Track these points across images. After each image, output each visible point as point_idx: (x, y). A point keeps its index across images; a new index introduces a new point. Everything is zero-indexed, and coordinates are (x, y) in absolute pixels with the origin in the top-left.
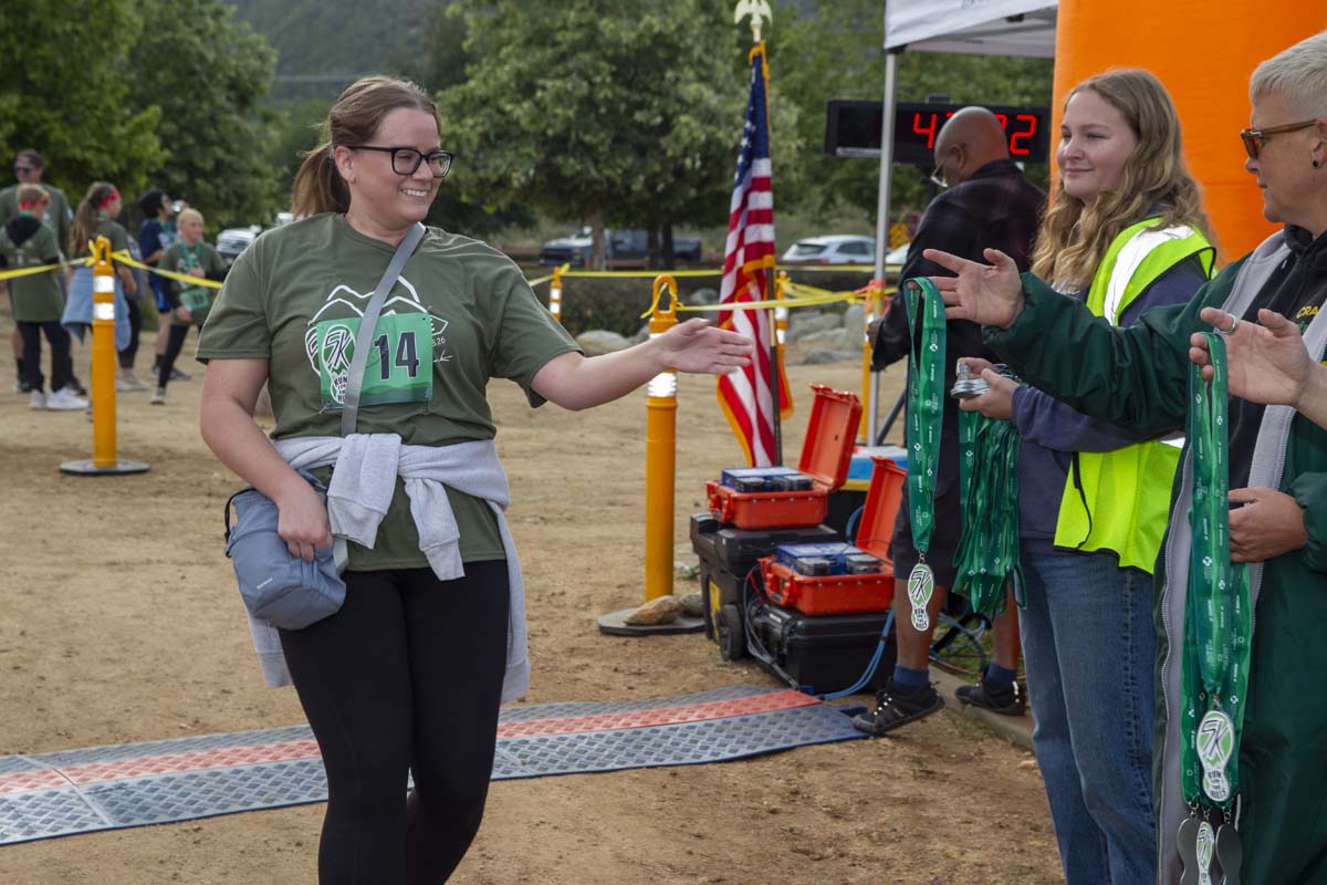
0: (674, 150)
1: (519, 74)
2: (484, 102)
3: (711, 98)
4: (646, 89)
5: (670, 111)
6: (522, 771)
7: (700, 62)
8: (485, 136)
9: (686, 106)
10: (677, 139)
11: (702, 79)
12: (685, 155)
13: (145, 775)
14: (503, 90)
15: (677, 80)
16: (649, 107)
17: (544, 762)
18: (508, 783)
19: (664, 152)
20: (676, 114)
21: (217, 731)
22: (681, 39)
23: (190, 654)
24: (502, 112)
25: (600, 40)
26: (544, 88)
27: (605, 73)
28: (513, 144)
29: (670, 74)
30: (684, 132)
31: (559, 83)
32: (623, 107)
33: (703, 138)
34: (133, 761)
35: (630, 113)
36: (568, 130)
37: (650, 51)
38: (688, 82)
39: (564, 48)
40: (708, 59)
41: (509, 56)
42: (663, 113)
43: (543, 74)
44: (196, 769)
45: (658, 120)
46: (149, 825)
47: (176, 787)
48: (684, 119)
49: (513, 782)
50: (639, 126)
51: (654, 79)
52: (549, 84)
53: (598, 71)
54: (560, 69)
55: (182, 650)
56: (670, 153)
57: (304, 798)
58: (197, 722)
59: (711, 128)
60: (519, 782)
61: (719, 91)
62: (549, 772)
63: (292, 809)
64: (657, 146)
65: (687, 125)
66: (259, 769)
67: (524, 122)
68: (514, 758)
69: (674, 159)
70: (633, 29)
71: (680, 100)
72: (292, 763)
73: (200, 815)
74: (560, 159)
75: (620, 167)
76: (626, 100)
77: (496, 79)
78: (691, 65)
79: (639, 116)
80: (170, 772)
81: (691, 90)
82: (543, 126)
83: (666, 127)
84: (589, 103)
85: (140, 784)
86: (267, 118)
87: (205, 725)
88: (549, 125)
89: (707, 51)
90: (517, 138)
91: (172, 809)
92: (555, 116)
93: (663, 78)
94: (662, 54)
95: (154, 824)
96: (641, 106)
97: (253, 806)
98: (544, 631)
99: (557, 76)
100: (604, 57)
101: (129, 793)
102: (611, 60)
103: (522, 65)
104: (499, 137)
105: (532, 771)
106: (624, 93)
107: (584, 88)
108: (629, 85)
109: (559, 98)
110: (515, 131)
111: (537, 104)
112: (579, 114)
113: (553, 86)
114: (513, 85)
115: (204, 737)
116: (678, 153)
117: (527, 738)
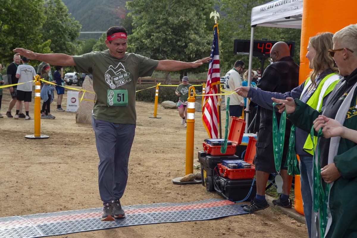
0: (188, 52)
1: (147, 32)
2: (137, 39)
3: (198, 38)
4: (181, 36)
5: (187, 42)
6: (154, 222)
7: (195, 28)
8: (137, 48)
9: (191, 41)
10: (189, 49)
11: (196, 34)
12: (191, 54)
13: (52, 222)
14: (142, 36)
15: (189, 34)
16: (182, 41)
17: (160, 219)
18: (151, 225)
19: (185, 53)
20: (189, 43)
21: (71, 210)
22: (190, 22)
23: (63, 188)
24: (142, 42)
25: (169, 23)
26: (153, 36)
27: (170, 32)
28: (145, 50)
29: (187, 32)
30: (191, 47)
31: (157, 34)
32: (174, 41)
33: (196, 49)
34: (48, 218)
35: (176, 42)
36: (159, 47)
37: (182, 26)
38: (192, 34)
39: (159, 25)
40: (197, 28)
41: (144, 27)
42: (185, 43)
43: (153, 32)
44: (65, 220)
45: (184, 44)
46: (53, 236)
47: (60, 225)
48: (190, 44)
49: (152, 225)
50: (179, 46)
51: (183, 33)
52: (155, 34)
53: (168, 31)
54: (158, 30)
55: (60, 187)
56: (187, 53)
57: (95, 229)
58: (65, 207)
59: (198, 47)
60: (153, 225)
61: (200, 37)
62: (161, 222)
63: (92, 232)
64: (184, 51)
65: (191, 46)
66: (82, 221)
67: (148, 45)
68: (152, 218)
69: (188, 55)
70: (177, 20)
71: (190, 39)
72: (92, 219)
73: (67, 233)
74: (157, 55)
75: (174, 57)
76: (175, 39)
77: (140, 33)
78: (193, 30)
79: (179, 43)
80: (59, 221)
81: (193, 36)
82: (153, 45)
83: (186, 46)
84: (165, 40)
85: (50, 224)
86: (79, 43)
87: (67, 208)
88: (155, 45)
89: (197, 26)
90: (146, 49)
91: (59, 231)
92: (156, 43)
93: (185, 33)
94: (185, 27)
95: (55, 235)
96: (179, 40)
97: (81, 231)
98: (158, 183)
99: (157, 32)
100: (170, 27)
101: (48, 227)
102: (171, 28)
103: (148, 29)
104: (141, 49)
105: (157, 222)
106: (175, 37)
107: (164, 36)
108: (176, 35)
109: (157, 38)
110: (145, 47)
111: (151, 40)
112: (163, 43)
113: (156, 35)
114: (145, 35)
115: (67, 211)
116: (189, 53)
117: (155, 212)
